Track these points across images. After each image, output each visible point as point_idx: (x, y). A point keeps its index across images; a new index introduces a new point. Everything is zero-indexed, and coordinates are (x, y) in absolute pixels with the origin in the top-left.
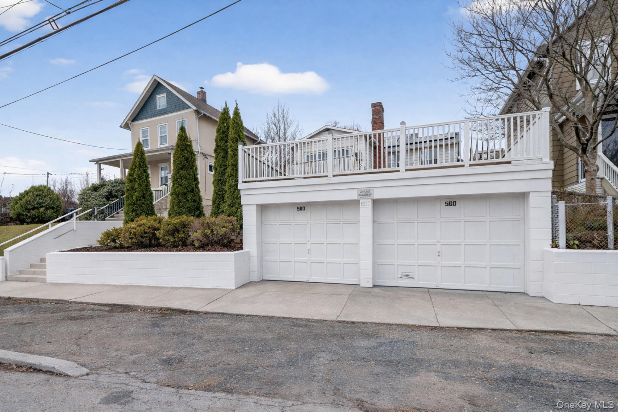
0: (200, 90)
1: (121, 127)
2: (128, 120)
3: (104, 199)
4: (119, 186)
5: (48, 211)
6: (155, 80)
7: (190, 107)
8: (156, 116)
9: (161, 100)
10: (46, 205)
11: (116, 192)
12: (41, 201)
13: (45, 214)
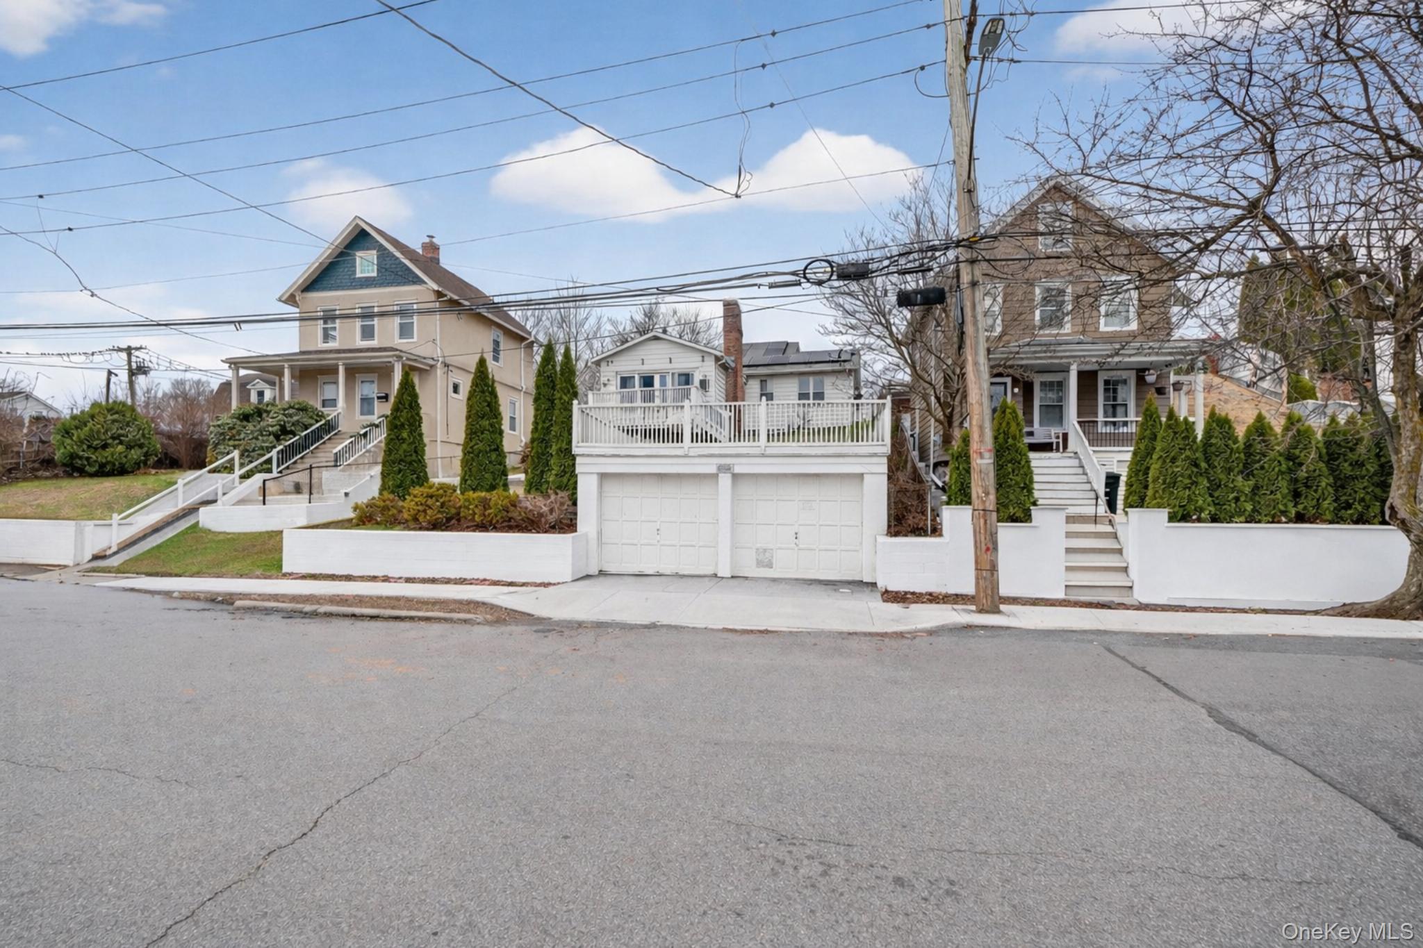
0: (427, 240)
1: (280, 300)
2: (295, 290)
3: (272, 438)
4: (296, 415)
5: (133, 451)
6: (357, 225)
7: (422, 282)
8: (355, 288)
9: (365, 263)
10: (129, 441)
11: (293, 425)
12: (121, 432)
13: (126, 457)
